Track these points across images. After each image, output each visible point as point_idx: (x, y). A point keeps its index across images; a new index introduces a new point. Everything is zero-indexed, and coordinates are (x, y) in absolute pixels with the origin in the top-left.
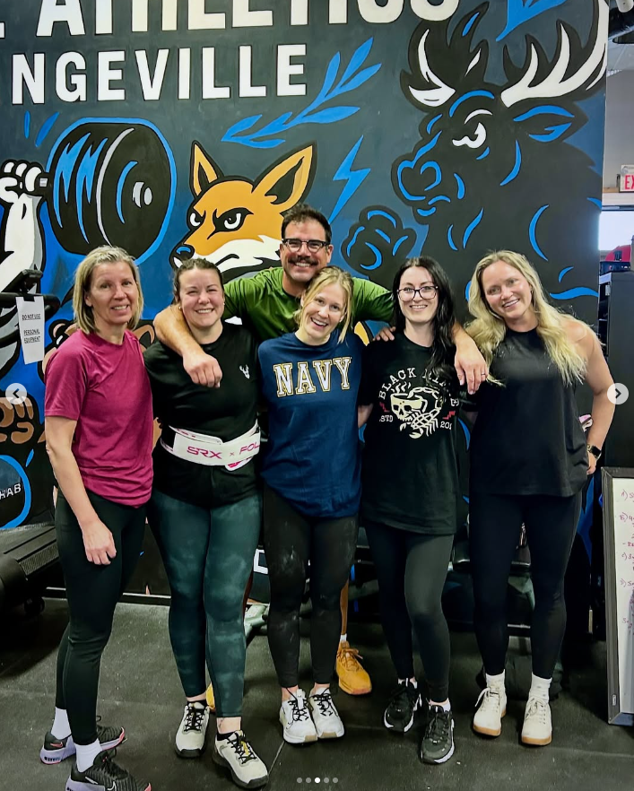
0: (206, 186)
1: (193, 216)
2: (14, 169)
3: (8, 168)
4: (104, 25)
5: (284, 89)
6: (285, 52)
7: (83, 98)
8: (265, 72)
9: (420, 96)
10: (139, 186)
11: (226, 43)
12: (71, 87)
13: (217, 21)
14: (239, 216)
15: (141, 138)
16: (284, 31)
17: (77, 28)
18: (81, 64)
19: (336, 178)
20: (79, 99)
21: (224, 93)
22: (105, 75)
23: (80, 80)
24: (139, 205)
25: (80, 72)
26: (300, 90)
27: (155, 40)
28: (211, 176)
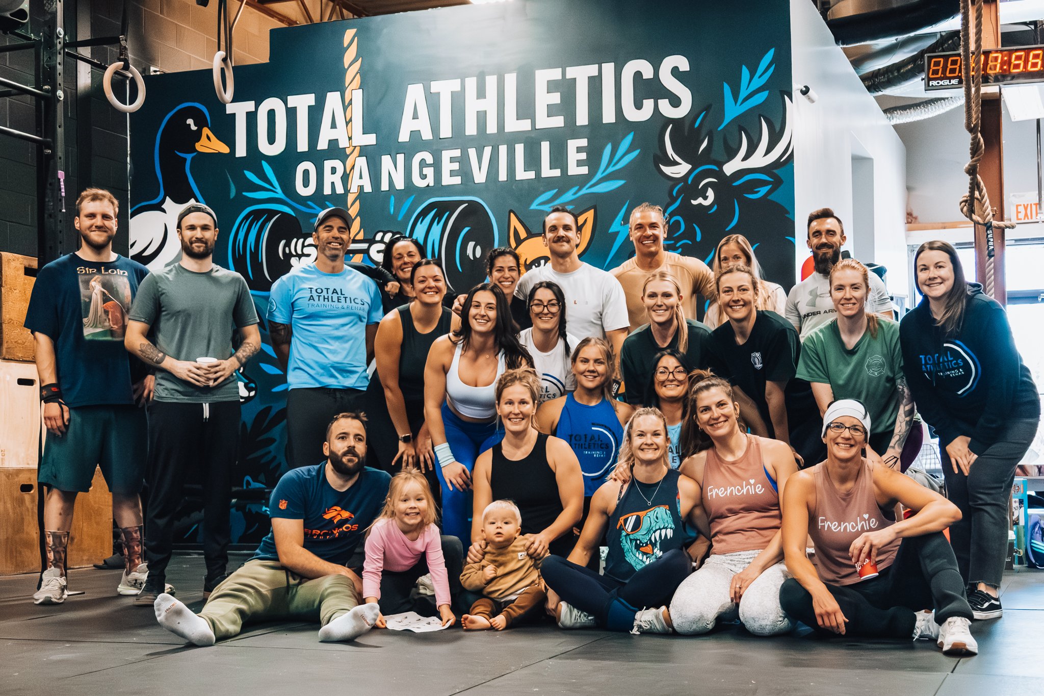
0: (519, 241)
2: (383, 237)
3: (379, 237)
4: (446, 131)
5: (574, 170)
6: (573, 145)
7: (432, 184)
8: (559, 159)
9: (667, 170)
10: (472, 244)
11: (531, 141)
12: (424, 177)
13: (525, 125)
14: (543, 262)
15: (474, 210)
16: (572, 130)
17: (427, 135)
18: (429, 159)
19: (611, 231)
20: (428, 186)
21: (531, 175)
22: (447, 167)
23: (429, 171)
24: (472, 258)
25: (429, 165)
26: (584, 170)
27: (481, 140)
28: (523, 234)
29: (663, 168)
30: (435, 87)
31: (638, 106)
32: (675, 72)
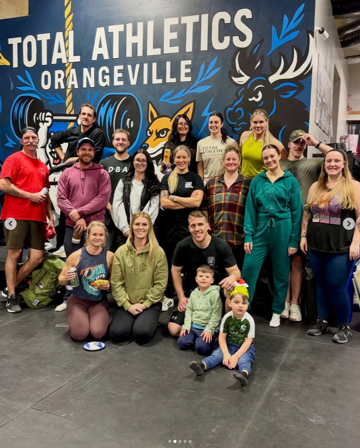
0: (153, 120)
1: (148, 132)
4: (116, 55)
5: (184, 79)
6: (184, 63)
8: (176, 73)
9: (236, 80)
10: (129, 120)
11: (161, 61)
12: (104, 80)
13: (157, 52)
14: (165, 131)
15: (130, 101)
16: (183, 55)
17: (106, 57)
18: (107, 71)
19: (202, 115)
20: (107, 86)
21: (160, 81)
22: (117, 75)
23: (107, 77)
24: (128, 128)
25: (107, 74)
26: (189, 79)
27: (135, 60)
28: (155, 115)
29: (233, 78)
30: (111, 29)
31: (221, 40)
32: (244, 19)
